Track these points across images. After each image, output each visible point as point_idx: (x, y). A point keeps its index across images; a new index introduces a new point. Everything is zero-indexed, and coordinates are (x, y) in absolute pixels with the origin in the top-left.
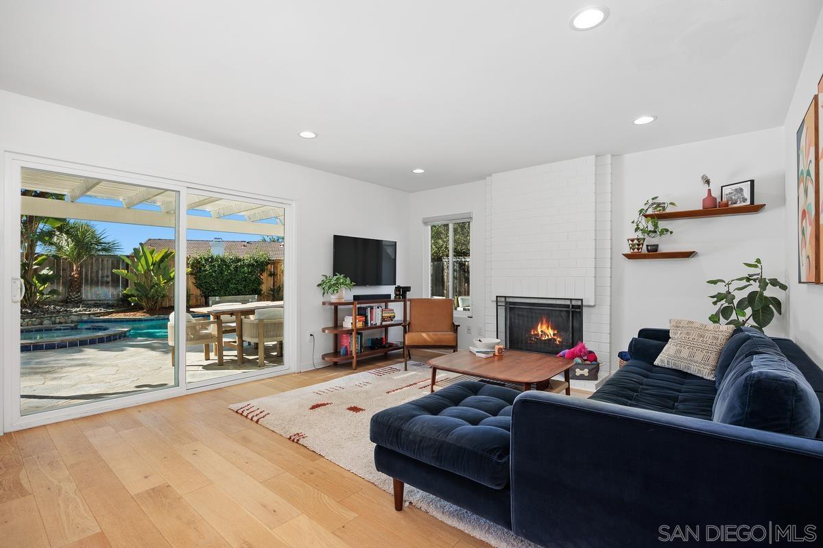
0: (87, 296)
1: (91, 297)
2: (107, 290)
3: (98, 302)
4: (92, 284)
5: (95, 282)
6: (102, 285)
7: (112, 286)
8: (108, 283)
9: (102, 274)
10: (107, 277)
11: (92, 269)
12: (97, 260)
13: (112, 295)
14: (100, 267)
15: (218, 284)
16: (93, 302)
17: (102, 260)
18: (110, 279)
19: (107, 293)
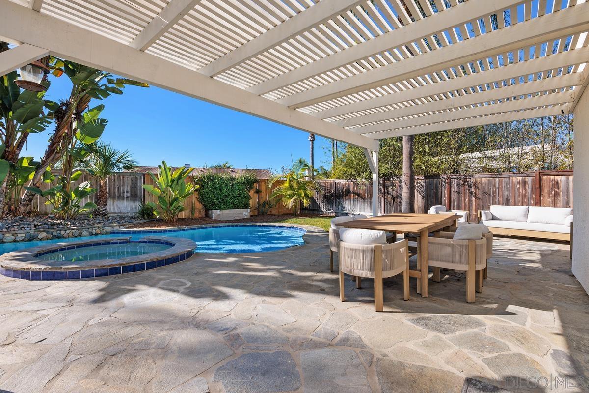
0: (110, 209)
1: (114, 210)
2: (127, 204)
3: (120, 214)
4: (114, 198)
5: (118, 197)
6: (123, 199)
7: (131, 200)
8: (127, 197)
9: (123, 189)
10: (127, 192)
11: (114, 185)
12: (119, 177)
13: (132, 209)
14: (122, 184)
15: (218, 199)
16: (115, 215)
17: (123, 178)
18: (129, 194)
19: (127, 207)
